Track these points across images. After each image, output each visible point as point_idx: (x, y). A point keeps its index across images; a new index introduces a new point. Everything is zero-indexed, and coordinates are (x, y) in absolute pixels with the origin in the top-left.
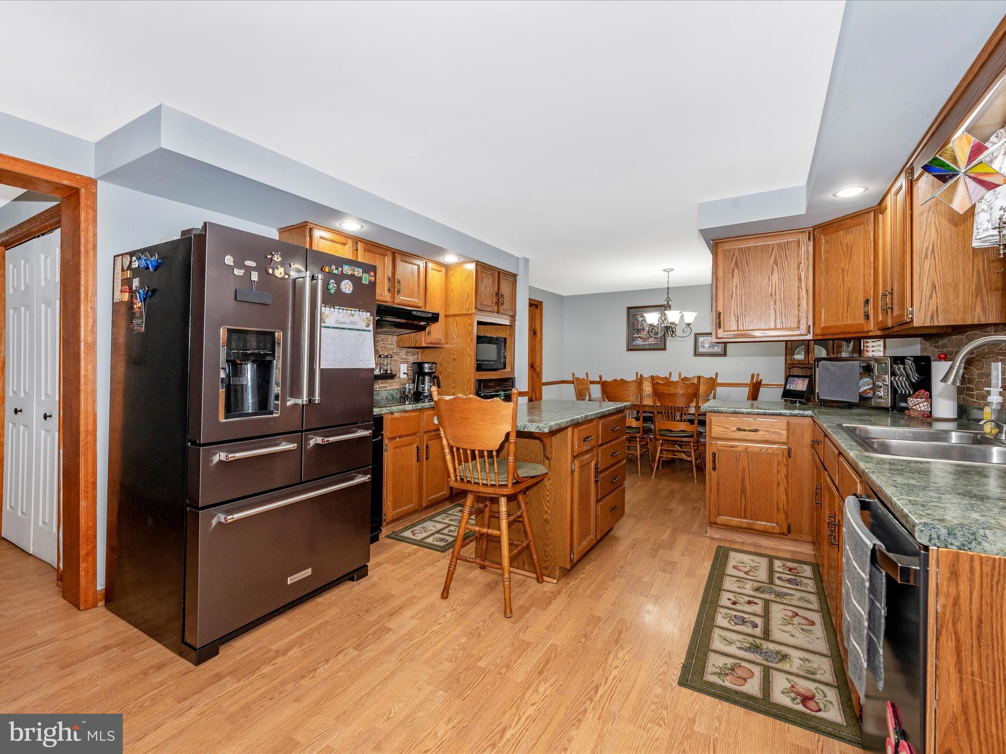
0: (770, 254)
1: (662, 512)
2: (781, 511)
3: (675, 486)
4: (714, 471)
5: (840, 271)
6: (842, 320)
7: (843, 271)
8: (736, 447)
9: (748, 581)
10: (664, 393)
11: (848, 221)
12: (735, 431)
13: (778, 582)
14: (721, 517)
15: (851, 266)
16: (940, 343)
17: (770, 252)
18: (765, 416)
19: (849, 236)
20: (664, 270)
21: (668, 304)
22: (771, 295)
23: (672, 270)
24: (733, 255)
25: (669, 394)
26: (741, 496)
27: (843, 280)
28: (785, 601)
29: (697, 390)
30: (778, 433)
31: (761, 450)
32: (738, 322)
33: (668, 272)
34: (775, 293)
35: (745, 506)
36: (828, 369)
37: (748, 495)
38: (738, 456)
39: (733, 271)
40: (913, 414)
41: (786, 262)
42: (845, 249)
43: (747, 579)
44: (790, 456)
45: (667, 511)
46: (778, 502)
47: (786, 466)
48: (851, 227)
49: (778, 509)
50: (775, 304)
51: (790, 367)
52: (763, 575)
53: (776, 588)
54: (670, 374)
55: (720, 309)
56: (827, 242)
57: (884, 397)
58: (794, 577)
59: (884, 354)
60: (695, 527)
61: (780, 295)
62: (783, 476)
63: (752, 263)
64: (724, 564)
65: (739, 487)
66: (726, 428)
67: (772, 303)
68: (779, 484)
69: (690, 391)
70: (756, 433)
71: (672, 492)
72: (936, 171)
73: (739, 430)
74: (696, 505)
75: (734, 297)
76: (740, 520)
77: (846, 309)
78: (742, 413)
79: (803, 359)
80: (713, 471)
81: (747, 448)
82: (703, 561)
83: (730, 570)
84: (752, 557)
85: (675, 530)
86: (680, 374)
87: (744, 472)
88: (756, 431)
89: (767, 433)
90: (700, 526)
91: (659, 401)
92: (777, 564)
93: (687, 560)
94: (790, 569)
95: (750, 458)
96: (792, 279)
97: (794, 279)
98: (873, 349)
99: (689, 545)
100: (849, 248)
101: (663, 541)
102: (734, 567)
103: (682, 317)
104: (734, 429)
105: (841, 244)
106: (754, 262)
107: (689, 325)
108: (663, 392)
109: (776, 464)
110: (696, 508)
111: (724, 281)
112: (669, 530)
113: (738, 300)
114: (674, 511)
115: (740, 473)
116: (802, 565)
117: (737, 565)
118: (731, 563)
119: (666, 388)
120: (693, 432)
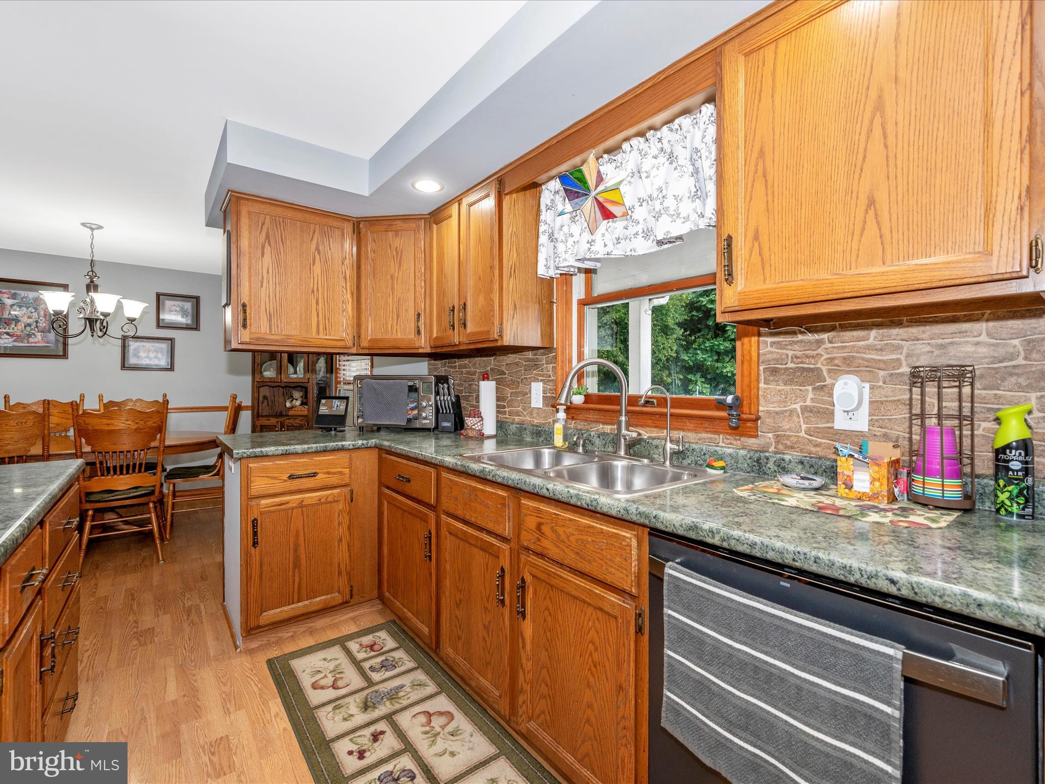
0: (311, 236)
1: (135, 642)
2: (344, 573)
3: (131, 581)
4: (255, 547)
5: (389, 277)
6: (392, 333)
7: (392, 277)
8: (288, 503)
9: (347, 700)
10: (101, 431)
11: (398, 222)
12: (285, 481)
13: (376, 676)
14: (265, 614)
15: (401, 273)
16: (457, 364)
17: (311, 233)
18: (325, 453)
19: (398, 239)
20: (83, 224)
21: (92, 282)
22: (313, 292)
23: (100, 227)
24: (263, 224)
25: (110, 432)
26: (294, 572)
27: (393, 288)
28: (405, 703)
29: (162, 422)
30: (341, 473)
31: (320, 499)
32: (270, 321)
33: (92, 229)
34: (318, 290)
35: (300, 584)
36: (375, 389)
37: (303, 567)
38: (290, 515)
39: (263, 247)
40: (471, 434)
41: (329, 251)
42: (395, 253)
43: (344, 697)
44: (352, 501)
45: (144, 636)
46: (339, 564)
47: (348, 513)
48: (402, 230)
49: (340, 573)
50: (317, 303)
51: (259, 385)
52: (354, 679)
53: (381, 688)
54: (82, 397)
55: (245, 299)
56: (374, 241)
57: (428, 418)
58: (383, 658)
59: (371, 371)
60: (212, 646)
61: (323, 293)
62: (346, 527)
63: (288, 242)
64: (299, 690)
65: (292, 559)
66: (272, 478)
67: (314, 301)
68: (341, 540)
69: (150, 423)
70: (314, 478)
71: (132, 595)
72: (571, 185)
73: (291, 477)
74: (188, 603)
75: (264, 285)
76: (293, 606)
77: (395, 321)
78: (297, 454)
79: (274, 376)
80: (253, 549)
81: (302, 501)
82: (265, 703)
83: (315, 697)
84: (321, 655)
85: (182, 669)
86: (101, 397)
87: (297, 537)
88: (314, 475)
89: (327, 476)
90: (217, 639)
91: (88, 443)
92: (353, 646)
93: (241, 718)
94: (371, 647)
95: (305, 515)
96: (336, 276)
97: (338, 277)
98: (344, 368)
99: (225, 685)
100: (399, 254)
101: (174, 702)
102: (315, 686)
103: (119, 306)
104: (285, 477)
105: (390, 246)
106: (291, 242)
107: (132, 320)
108: (96, 428)
109: (337, 514)
110: (190, 608)
111: (250, 258)
112: (171, 672)
113: (271, 290)
114: (157, 630)
115: (292, 540)
116: (377, 634)
117: (314, 680)
118: (306, 681)
119: (105, 421)
120: (154, 486)
